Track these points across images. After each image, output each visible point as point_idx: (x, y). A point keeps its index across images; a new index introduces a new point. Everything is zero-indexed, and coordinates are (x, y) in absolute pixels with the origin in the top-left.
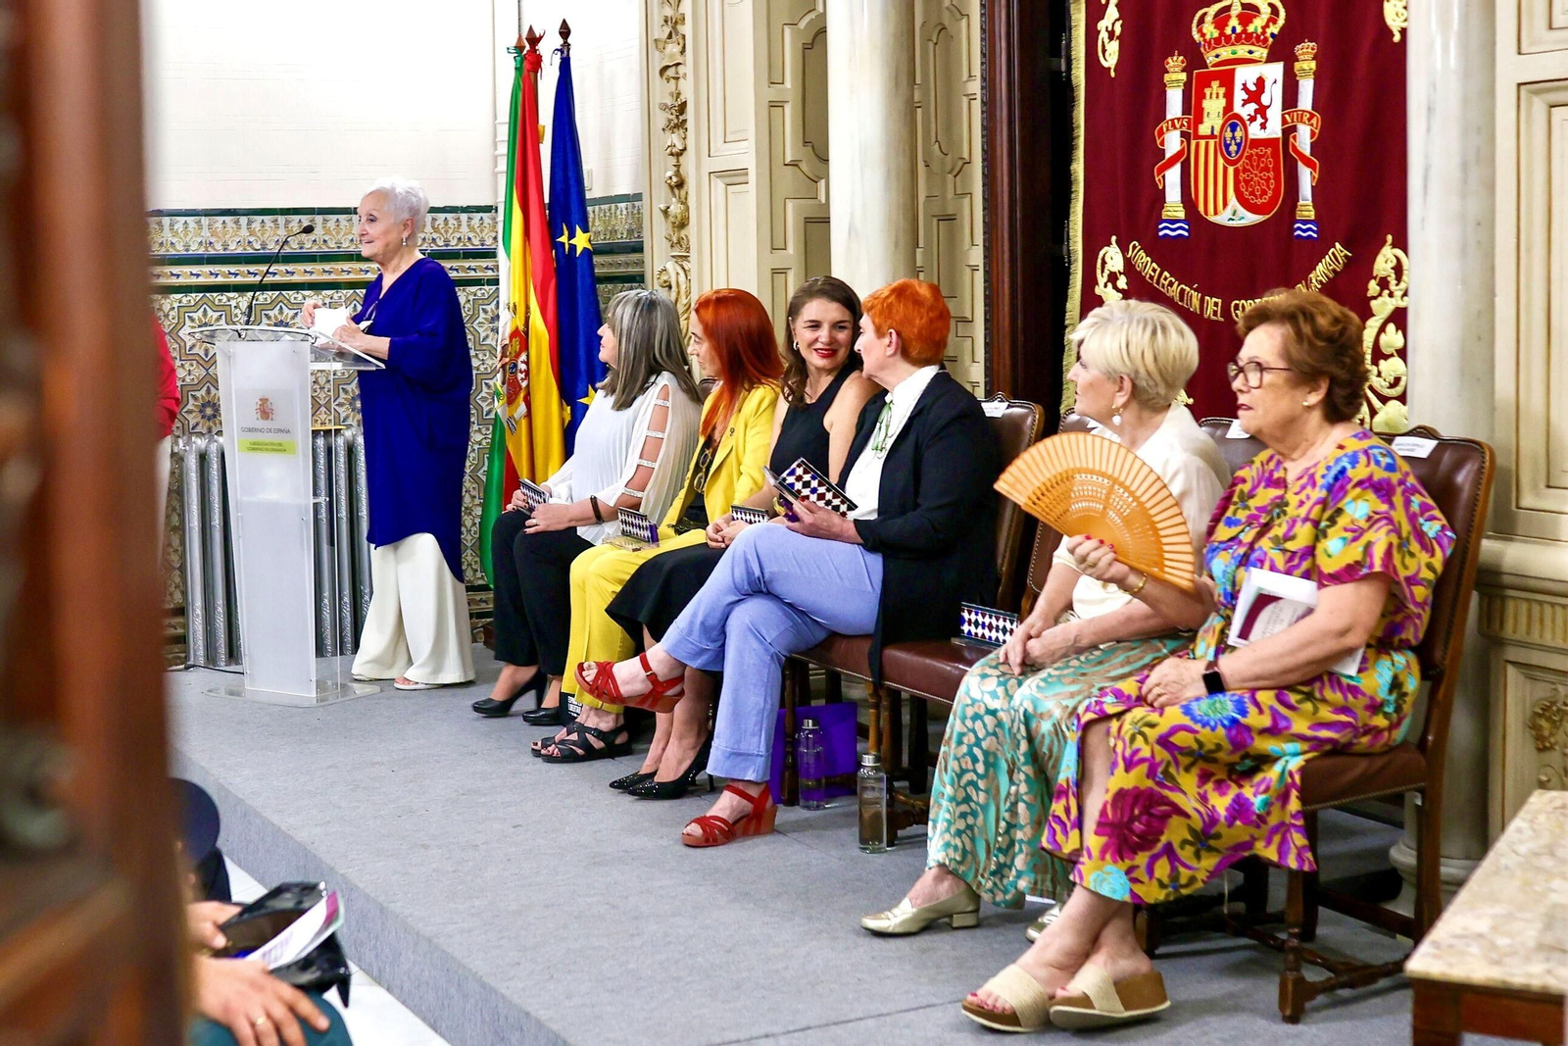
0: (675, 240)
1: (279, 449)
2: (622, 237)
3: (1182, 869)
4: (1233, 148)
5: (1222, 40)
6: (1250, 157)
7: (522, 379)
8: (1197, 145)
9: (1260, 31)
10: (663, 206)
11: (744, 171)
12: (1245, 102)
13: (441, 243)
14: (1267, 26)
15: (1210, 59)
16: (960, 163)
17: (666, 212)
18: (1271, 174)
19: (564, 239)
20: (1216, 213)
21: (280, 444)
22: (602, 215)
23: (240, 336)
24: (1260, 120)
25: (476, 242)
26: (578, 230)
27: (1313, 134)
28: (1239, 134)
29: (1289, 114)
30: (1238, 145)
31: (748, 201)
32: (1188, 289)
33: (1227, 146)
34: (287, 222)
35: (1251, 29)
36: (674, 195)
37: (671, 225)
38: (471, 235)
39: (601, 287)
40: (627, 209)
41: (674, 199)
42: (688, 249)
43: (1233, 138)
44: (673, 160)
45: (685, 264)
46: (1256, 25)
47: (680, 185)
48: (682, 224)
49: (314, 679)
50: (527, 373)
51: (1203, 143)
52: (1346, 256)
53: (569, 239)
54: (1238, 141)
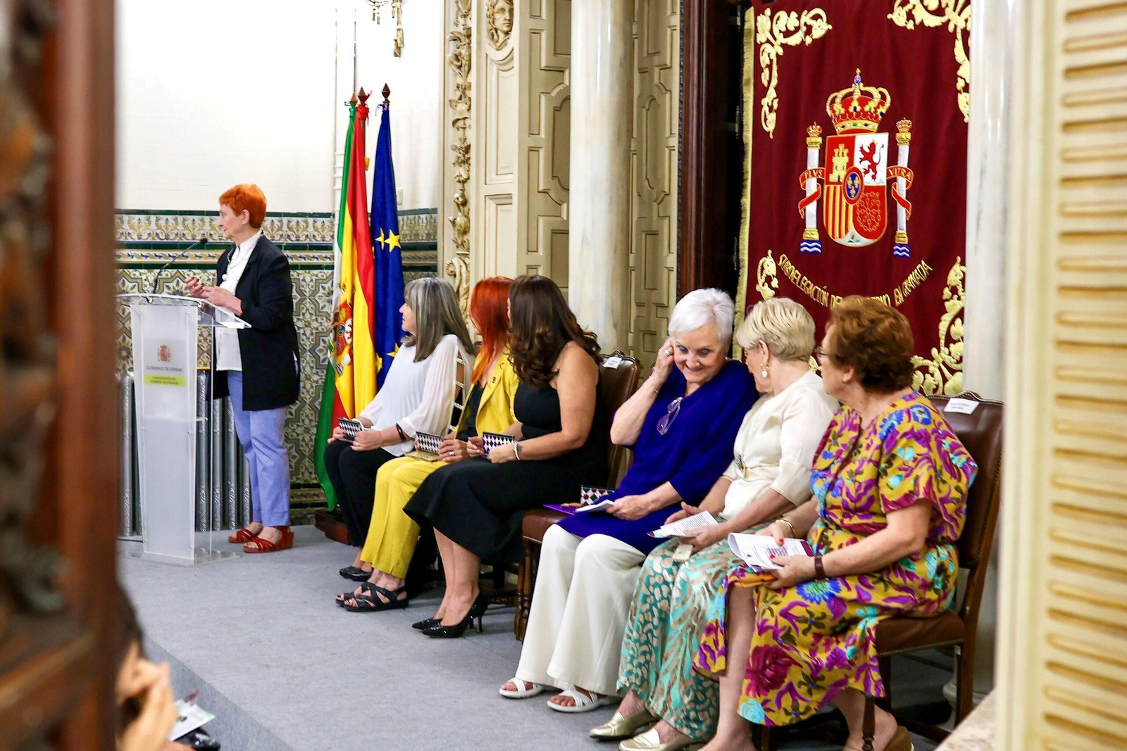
0: (460, 243)
1: (173, 382)
2: (423, 239)
3: (800, 702)
4: (853, 192)
5: (847, 116)
6: (864, 199)
7: (348, 338)
8: (828, 189)
9: (873, 110)
10: (451, 218)
11: (509, 196)
12: (862, 160)
13: (293, 238)
14: (878, 107)
15: (838, 128)
16: (662, 195)
17: (453, 223)
18: (879, 211)
19: (380, 239)
20: (840, 237)
21: (174, 379)
22: (409, 222)
23: (148, 301)
24: (871, 173)
25: (319, 238)
26: (391, 233)
27: (908, 183)
28: (857, 182)
29: (891, 169)
30: (856, 190)
31: (511, 218)
32: (820, 289)
33: (849, 190)
34: (185, 220)
35: (867, 109)
36: (460, 210)
37: (457, 232)
38: (315, 233)
39: (406, 274)
40: (426, 219)
41: (460, 214)
42: (468, 250)
43: (853, 185)
44: (460, 186)
45: (466, 260)
46: (870, 106)
47: (465, 203)
48: (465, 231)
49: (193, 547)
50: (352, 333)
51: (832, 187)
52: (929, 270)
53: (385, 239)
54: (856, 187)
